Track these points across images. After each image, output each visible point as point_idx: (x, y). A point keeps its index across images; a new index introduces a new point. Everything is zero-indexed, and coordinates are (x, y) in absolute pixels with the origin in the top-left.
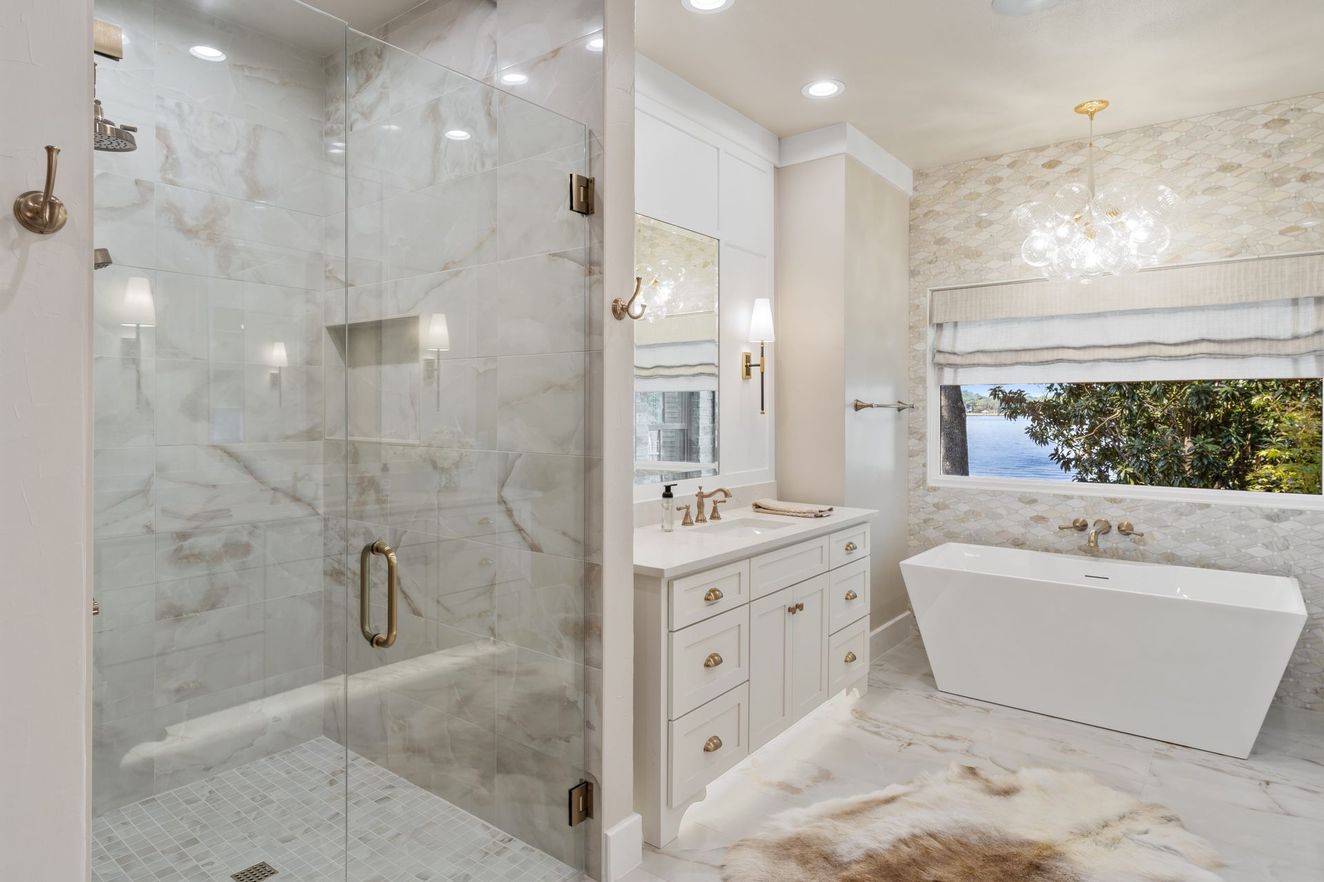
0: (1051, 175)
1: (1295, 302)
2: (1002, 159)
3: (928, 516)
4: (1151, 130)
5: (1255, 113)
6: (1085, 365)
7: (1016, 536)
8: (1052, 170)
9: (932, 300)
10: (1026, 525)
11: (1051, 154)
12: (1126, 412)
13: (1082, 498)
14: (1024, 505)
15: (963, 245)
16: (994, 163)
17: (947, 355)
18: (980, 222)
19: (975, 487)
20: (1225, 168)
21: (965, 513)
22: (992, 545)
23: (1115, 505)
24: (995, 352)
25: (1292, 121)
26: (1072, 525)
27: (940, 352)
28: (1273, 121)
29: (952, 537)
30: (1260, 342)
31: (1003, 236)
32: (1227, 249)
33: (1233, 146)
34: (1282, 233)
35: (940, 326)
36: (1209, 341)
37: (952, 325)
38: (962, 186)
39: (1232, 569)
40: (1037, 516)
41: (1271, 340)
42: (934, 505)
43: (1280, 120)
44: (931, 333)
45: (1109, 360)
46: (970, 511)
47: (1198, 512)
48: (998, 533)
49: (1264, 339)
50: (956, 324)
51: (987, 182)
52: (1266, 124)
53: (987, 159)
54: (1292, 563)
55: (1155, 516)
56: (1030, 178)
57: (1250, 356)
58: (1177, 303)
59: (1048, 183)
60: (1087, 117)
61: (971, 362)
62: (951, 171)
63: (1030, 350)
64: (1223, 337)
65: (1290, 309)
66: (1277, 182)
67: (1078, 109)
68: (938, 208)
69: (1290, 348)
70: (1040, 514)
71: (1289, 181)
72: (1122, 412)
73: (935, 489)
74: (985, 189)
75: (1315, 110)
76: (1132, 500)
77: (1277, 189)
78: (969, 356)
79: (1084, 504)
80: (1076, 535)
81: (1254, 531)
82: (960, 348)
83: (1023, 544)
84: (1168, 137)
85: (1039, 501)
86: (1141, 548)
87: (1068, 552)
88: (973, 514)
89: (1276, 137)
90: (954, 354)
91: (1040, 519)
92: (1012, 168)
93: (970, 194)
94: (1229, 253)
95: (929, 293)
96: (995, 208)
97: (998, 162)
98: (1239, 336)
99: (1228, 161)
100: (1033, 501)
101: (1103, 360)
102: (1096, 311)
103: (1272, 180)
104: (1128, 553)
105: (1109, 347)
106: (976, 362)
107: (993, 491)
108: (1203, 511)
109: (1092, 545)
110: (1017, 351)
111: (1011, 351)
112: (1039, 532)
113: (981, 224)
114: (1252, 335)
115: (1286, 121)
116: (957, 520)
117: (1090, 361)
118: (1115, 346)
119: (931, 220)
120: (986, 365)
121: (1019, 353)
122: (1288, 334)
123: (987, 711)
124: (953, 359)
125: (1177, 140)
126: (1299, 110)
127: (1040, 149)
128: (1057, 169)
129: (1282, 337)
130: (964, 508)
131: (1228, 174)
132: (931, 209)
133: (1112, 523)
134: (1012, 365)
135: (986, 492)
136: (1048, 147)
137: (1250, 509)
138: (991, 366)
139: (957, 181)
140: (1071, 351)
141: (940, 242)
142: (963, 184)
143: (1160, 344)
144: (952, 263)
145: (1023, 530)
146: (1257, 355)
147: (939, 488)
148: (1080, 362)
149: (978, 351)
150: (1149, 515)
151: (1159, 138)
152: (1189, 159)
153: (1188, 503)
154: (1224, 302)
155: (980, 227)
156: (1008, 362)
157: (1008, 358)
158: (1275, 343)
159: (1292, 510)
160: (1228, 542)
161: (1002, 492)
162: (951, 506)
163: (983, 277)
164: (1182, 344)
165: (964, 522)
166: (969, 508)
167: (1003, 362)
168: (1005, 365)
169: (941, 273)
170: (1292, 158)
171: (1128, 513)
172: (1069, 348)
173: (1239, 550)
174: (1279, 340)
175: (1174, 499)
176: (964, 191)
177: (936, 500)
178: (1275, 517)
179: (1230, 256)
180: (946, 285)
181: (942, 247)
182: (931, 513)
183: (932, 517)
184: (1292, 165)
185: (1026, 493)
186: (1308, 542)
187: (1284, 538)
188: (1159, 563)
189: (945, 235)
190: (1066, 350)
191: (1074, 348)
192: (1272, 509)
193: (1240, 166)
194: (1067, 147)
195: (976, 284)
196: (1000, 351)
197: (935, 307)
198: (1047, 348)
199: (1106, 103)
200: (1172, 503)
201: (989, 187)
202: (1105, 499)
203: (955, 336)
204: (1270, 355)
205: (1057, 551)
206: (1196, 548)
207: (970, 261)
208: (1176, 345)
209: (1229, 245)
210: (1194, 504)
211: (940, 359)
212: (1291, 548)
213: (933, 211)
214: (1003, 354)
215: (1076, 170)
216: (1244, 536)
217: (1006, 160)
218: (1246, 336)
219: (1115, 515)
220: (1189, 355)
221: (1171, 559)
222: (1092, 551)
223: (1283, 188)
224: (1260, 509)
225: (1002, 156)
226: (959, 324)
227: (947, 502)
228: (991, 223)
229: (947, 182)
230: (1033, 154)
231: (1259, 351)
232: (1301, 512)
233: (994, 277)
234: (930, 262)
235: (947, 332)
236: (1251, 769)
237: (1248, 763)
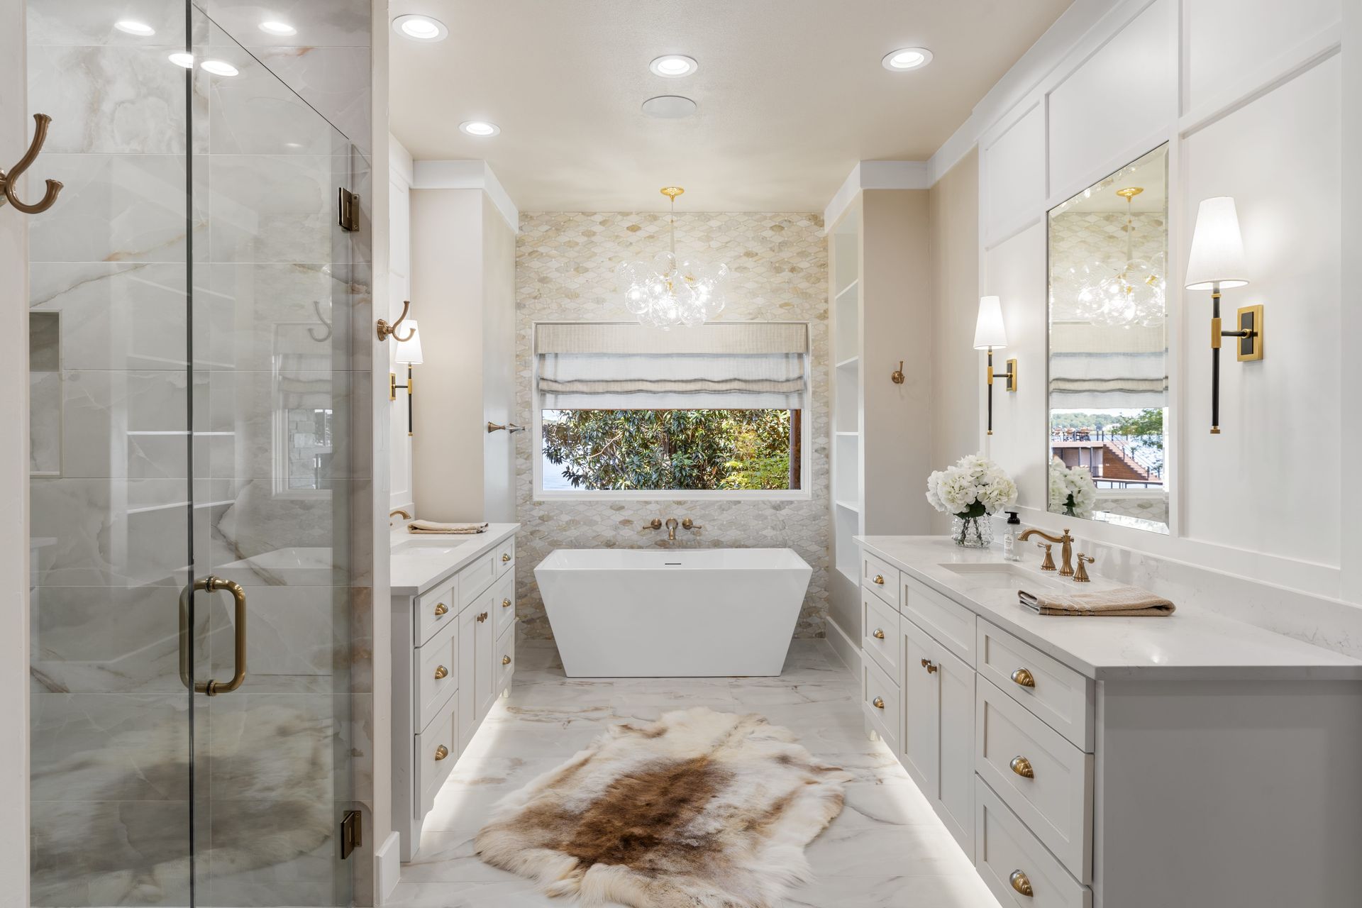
0: (633, 237)
1: (787, 355)
2: (596, 216)
3: (534, 529)
4: (703, 216)
5: (765, 218)
6: (658, 395)
7: (609, 538)
8: (634, 233)
9: (536, 332)
10: (616, 528)
11: (633, 220)
12: (627, 434)
13: (657, 502)
14: (614, 512)
15: (563, 285)
16: (589, 218)
17: (550, 383)
18: (578, 268)
19: (575, 499)
20: (749, 254)
21: (567, 522)
22: (589, 548)
23: (680, 507)
24: (590, 381)
25: (786, 229)
26: (650, 525)
27: (543, 379)
28: (776, 226)
29: (556, 545)
30: (768, 383)
31: (597, 283)
32: (750, 314)
33: (753, 238)
34: (781, 306)
35: (542, 356)
36: (739, 380)
37: (554, 356)
38: (562, 233)
39: (753, 547)
40: (624, 520)
41: (774, 381)
42: (540, 518)
43: (780, 226)
44: (535, 361)
45: (675, 392)
46: (570, 521)
47: (734, 507)
48: (594, 538)
49: (770, 381)
50: (556, 355)
51: (583, 234)
52: (771, 227)
53: (583, 213)
54: (787, 538)
55: (707, 512)
56: (617, 236)
57: (763, 392)
58: (720, 351)
59: (631, 244)
60: (669, 198)
61: (571, 390)
62: (553, 218)
63: (617, 381)
64: (747, 378)
65: (784, 360)
66: (778, 270)
67: (663, 191)
68: (541, 249)
69: (785, 387)
70: (627, 518)
71: (784, 271)
73: (540, 503)
74: (582, 240)
75: (798, 224)
76: (692, 501)
77: (778, 275)
78: (569, 384)
79: (658, 507)
80: (653, 533)
81: (766, 518)
82: (561, 376)
83: (614, 544)
84: (714, 223)
85: (626, 507)
86: (698, 538)
87: (647, 547)
88: (573, 523)
89: (778, 239)
90: (556, 381)
91: (626, 522)
92: (604, 225)
93: (570, 241)
94: (751, 317)
95: (534, 326)
96: (591, 257)
97: (592, 218)
98: (757, 378)
99: (750, 250)
100: (621, 508)
101: (671, 392)
102: (666, 352)
103: (775, 268)
104: (689, 543)
105: (675, 381)
106: (575, 389)
107: (590, 502)
108: (737, 506)
109: (672, 538)
110: (607, 381)
111: (602, 381)
112: (627, 533)
113: (580, 269)
114: (764, 378)
115: (782, 228)
116: (559, 529)
117: (662, 392)
118: (679, 381)
119: (535, 259)
120: (583, 393)
121: (609, 383)
122: (784, 378)
123: (611, 684)
124: (555, 387)
125: (720, 227)
126: (790, 221)
127: (625, 214)
128: (638, 233)
129: (780, 380)
130: (565, 518)
131: (750, 259)
132: (535, 249)
133: (679, 521)
134: (603, 393)
135: (584, 503)
136: (631, 213)
137: (764, 502)
138: (587, 393)
139: (558, 229)
140: (648, 383)
141: (543, 280)
142: (564, 231)
143: (709, 381)
144: (554, 301)
145: (614, 533)
146: (767, 392)
147: (544, 502)
148: (654, 393)
149: (576, 381)
150: (703, 512)
151: (708, 223)
152: (727, 243)
153: (727, 501)
154: (748, 352)
155: (578, 272)
156: (601, 391)
157: (600, 387)
158: (776, 383)
159: (787, 501)
160: (751, 528)
161: (597, 502)
162: (555, 518)
163: (581, 316)
164: (723, 381)
165: (565, 530)
166: (570, 518)
167: (597, 390)
168: (598, 393)
169: (544, 308)
170: (786, 254)
171: (689, 512)
172: (646, 381)
173: (758, 533)
174: (778, 382)
175: (718, 499)
176: (563, 238)
177: (541, 513)
178: (777, 507)
179: (752, 319)
180: (549, 319)
181: (545, 285)
182: (536, 526)
183: (537, 529)
184: (786, 260)
185: (616, 501)
186: (796, 523)
187: (783, 521)
188: (709, 548)
189: (548, 275)
190: (645, 383)
191: (651, 381)
192: (776, 501)
193: (757, 254)
194: (645, 217)
195: (574, 321)
196: (594, 381)
197: (540, 339)
198: (631, 381)
199: (682, 190)
200: (717, 502)
201: (586, 239)
202: (674, 502)
203: (556, 366)
204: (774, 392)
205: (640, 547)
206: (733, 534)
207: (569, 300)
208: (719, 382)
209: (751, 311)
210: (731, 501)
211: (544, 385)
212: (787, 528)
213: (537, 251)
214: (597, 383)
215: (651, 237)
216: (760, 522)
217: (598, 218)
218: (761, 378)
219: (680, 514)
220: (727, 390)
221: (717, 544)
222: (663, 545)
223: (781, 275)
224: (770, 502)
225: (595, 213)
226: (559, 356)
227: (552, 514)
228: (586, 270)
229: (549, 227)
230: (620, 217)
231: (768, 389)
232: (791, 502)
233: (589, 317)
234: (535, 298)
235: (549, 362)
236: (784, 681)
237: (781, 678)
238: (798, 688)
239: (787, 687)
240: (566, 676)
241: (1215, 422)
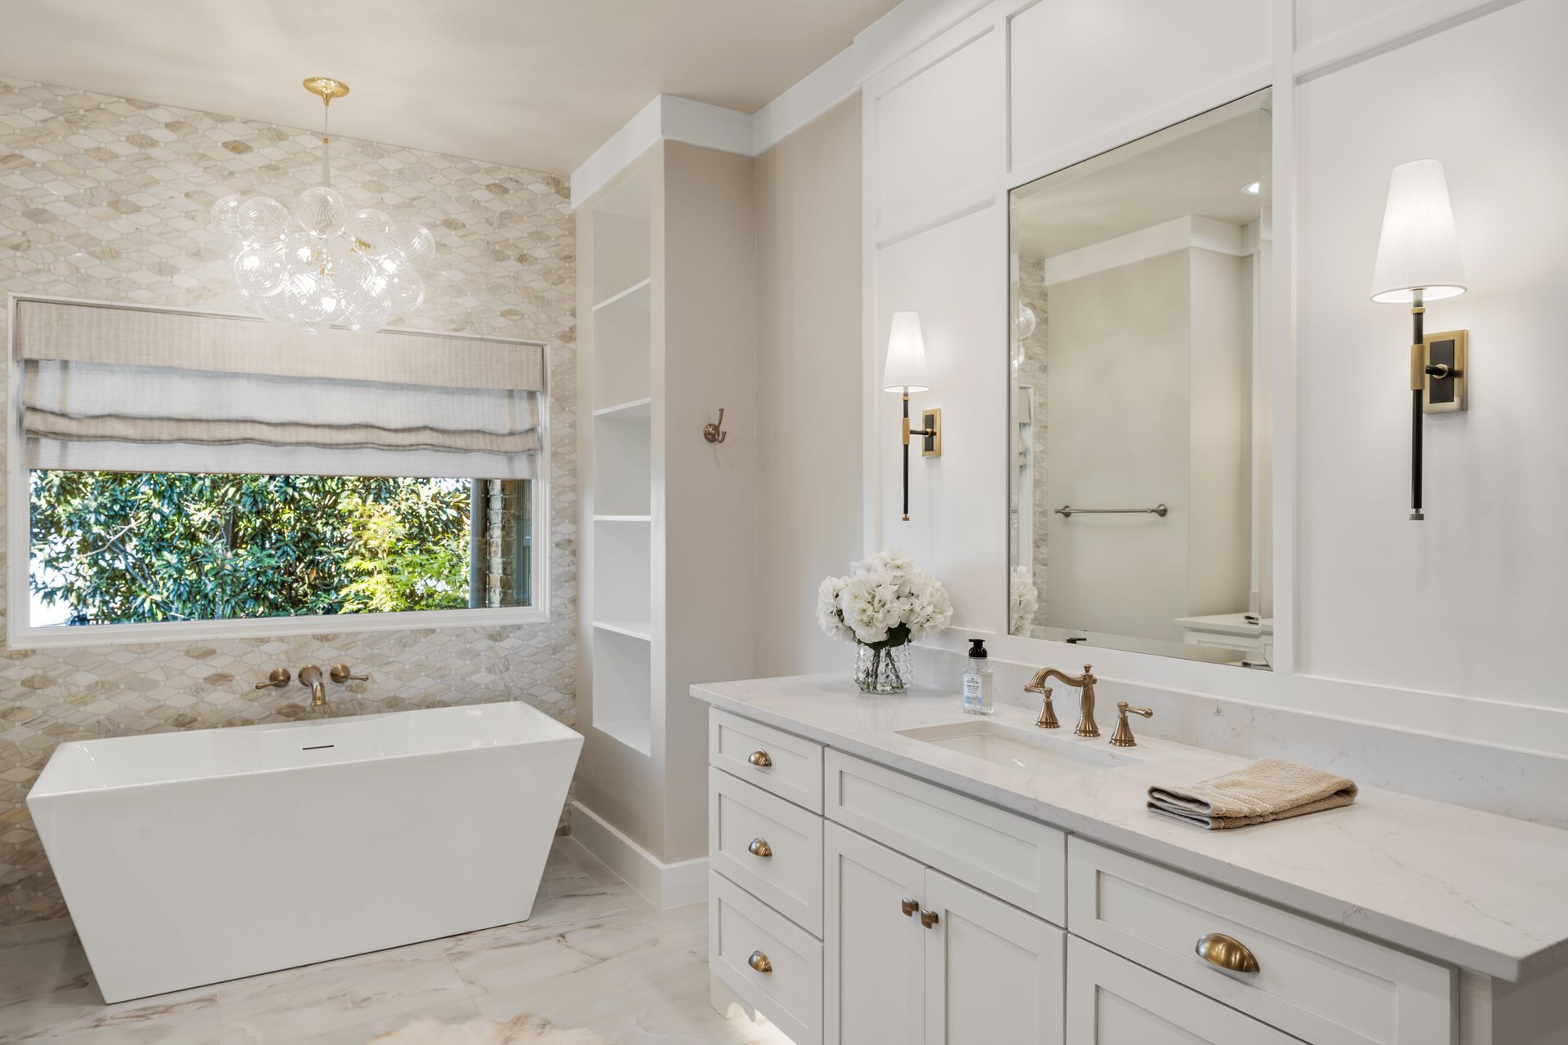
0: (237, 162)
1: (511, 394)
2: (156, 111)
3: (11, 704)
4: (370, 147)
5: (478, 170)
6: (282, 449)
7: (182, 711)
8: (238, 156)
9: (18, 315)
10: (197, 691)
11: (236, 131)
12: (157, 517)
13: (282, 639)
14: (193, 661)
15: (83, 231)
16: (143, 112)
17: (51, 418)
18: (118, 201)
19: (107, 642)
20: (450, 224)
21: (89, 688)
22: (139, 732)
23: (326, 644)
24: (142, 418)
25: (511, 192)
26: (267, 682)
27: (34, 409)
28: (495, 184)
29: (64, 733)
30: (481, 435)
31: (158, 235)
32: (452, 321)
33: (458, 199)
34: (504, 314)
35: (31, 365)
36: (432, 429)
37: (58, 365)
38: (81, 131)
39: (457, 703)
40: (215, 675)
41: (491, 434)
42: (23, 683)
43: (501, 186)
44: (15, 374)
45: (316, 445)
46: (97, 683)
47: (423, 640)
48: (149, 712)
49: (484, 432)
50: (65, 365)
51: (130, 139)
52: (488, 186)
53: (128, 100)
54: (511, 684)
55: (376, 651)
56: (203, 156)
57: (472, 451)
58: (399, 378)
59: (231, 173)
60: (320, 100)
61: (100, 432)
62: (60, 99)
63: (200, 421)
64: (447, 426)
65: (506, 401)
66: (499, 256)
67: (308, 83)
68: (31, 154)
69: (508, 444)
70: (220, 671)
71: (507, 258)
72: (150, 517)
73: (25, 654)
74: (126, 150)
75: (530, 187)
76: (348, 634)
77: (498, 263)
78: (94, 422)
79: (284, 647)
80: (274, 693)
81: (478, 655)
82: (75, 406)
83: (194, 720)
84: (391, 164)
85: (218, 651)
86: (359, 696)
87: (262, 720)
88: (105, 687)
89: (498, 206)
90: (63, 415)
91: (220, 678)
92: (173, 131)
93: (98, 149)
94: (454, 326)
95: (11, 303)
96: (145, 186)
97: (150, 113)
98: (463, 427)
99: (453, 216)
100: (208, 653)
101: (309, 444)
102: (300, 374)
103: (494, 252)
104: (343, 706)
105: (316, 426)
106: (108, 432)
107: (141, 645)
108: (428, 639)
109: (319, 703)
110: (179, 420)
111: (169, 419)
112: (220, 698)
113: (118, 205)
114: (475, 427)
115: (506, 191)
116: (71, 703)
117: (291, 444)
118: (324, 426)
119: (17, 172)
120: (126, 439)
121: (183, 424)
122: (506, 429)
124: (62, 425)
125: (400, 172)
126: (517, 181)
127: (223, 119)
128: (246, 156)
129: (501, 432)
130: (84, 679)
131: (453, 232)
132: (17, 152)
133: (323, 669)
134: (170, 442)
135: (127, 648)
136: (232, 119)
137: (474, 629)
138: (134, 441)
139: (73, 121)
140: (264, 427)
141: (36, 215)
142: (86, 128)
143: (379, 428)
144: (62, 258)
145: (193, 700)
146: (479, 451)
147: (34, 651)
148: (276, 444)
149: (110, 416)
150: (369, 651)
151: (380, 161)
152: (414, 199)
153: (412, 631)
154: (448, 384)
155: (117, 210)
156: (165, 437)
157: (166, 430)
158: (494, 438)
159: (512, 626)
160: (453, 672)
161: (157, 645)
162: (61, 681)
163: (123, 294)
164: (403, 430)
165: (85, 703)
166: (95, 678)
167: (157, 436)
168: (159, 441)
169: (38, 271)
170: (512, 232)
171: (343, 653)
172: (261, 423)
173: (463, 679)
174: (497, 435)
175: (396, 627)
176: (86, 140)
177: (28, 673)
178: (496, 636)
179: (455, 331)
180: (48, 293)
181: (40, 226)
182: (14, 699)
183: (18, 704)
184: (511, 241)
185: (197, 642)
186: (526, 659)
187: (505, 657)
188: (380, 712)
189: (47, 207)
190: (257, 426)
191: (269, 424)
192: (494, 626)
193: (464, 226)
194: (260, 130)
195: (109, 303)
196: (151, 419)
197: (26, 330)
198: (229, 421)
199: (345, 89)
200: (395, 632)
201: (132, 150)
202: (314, 637)
203: (64, 386)
204: (491, 452)
205: (247, 722)
206: (422, 685)
207: (98, 262)
208: (396, 431)
209: (454, 317)
210: (419, 631)
211: (34, 421)
212: (511, 668)
213: (21, 157)
214: (157, 423)
215: (272, 168)
216: (468, 662)
217: (162, 115)
218: (469, 427)
219: (326, 658)
220: (411, 445)
221: (394, 704)
222: (294, 714)
223: (503, 264)
224: (483, 628)
225: (156, 106)
226: (72, 366)
227: (52, 674)
228: (136, 209)
229: (52, 115)
230: (208, 122)
231: (482, 446)
232: (519, 627)
233: (141, 298)
234: (16, 247)
235: (48, 378)
236: (539, 928)
237: (533, 923)
238: (568, 937)
239: (547, 938)
240: (101, 1001)
241: (1417, 503)
